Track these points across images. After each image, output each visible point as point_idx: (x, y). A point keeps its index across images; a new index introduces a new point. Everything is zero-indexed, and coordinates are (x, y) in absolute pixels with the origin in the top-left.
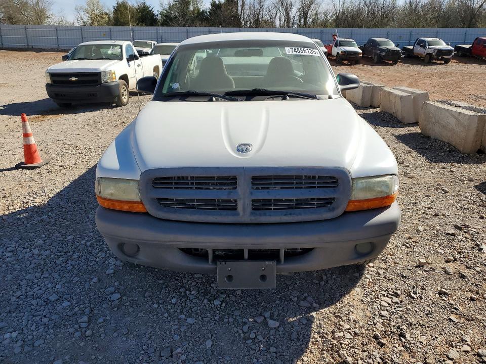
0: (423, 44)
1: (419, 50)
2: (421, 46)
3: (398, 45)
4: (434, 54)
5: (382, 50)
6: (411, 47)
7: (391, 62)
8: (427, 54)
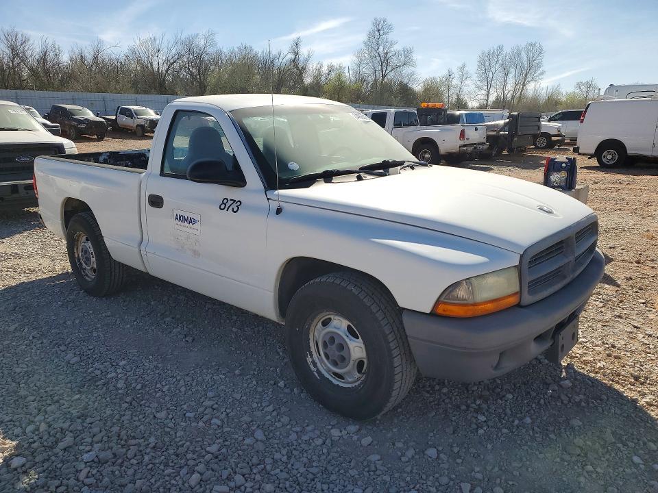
0: (130, 114)
1: (124, 120)
2: (127, 116)
3: (98, 114)
4: (146, 125)
5: (80, 122)
6: (113, 117)
7: (95, 137)
8: (138, 125)
